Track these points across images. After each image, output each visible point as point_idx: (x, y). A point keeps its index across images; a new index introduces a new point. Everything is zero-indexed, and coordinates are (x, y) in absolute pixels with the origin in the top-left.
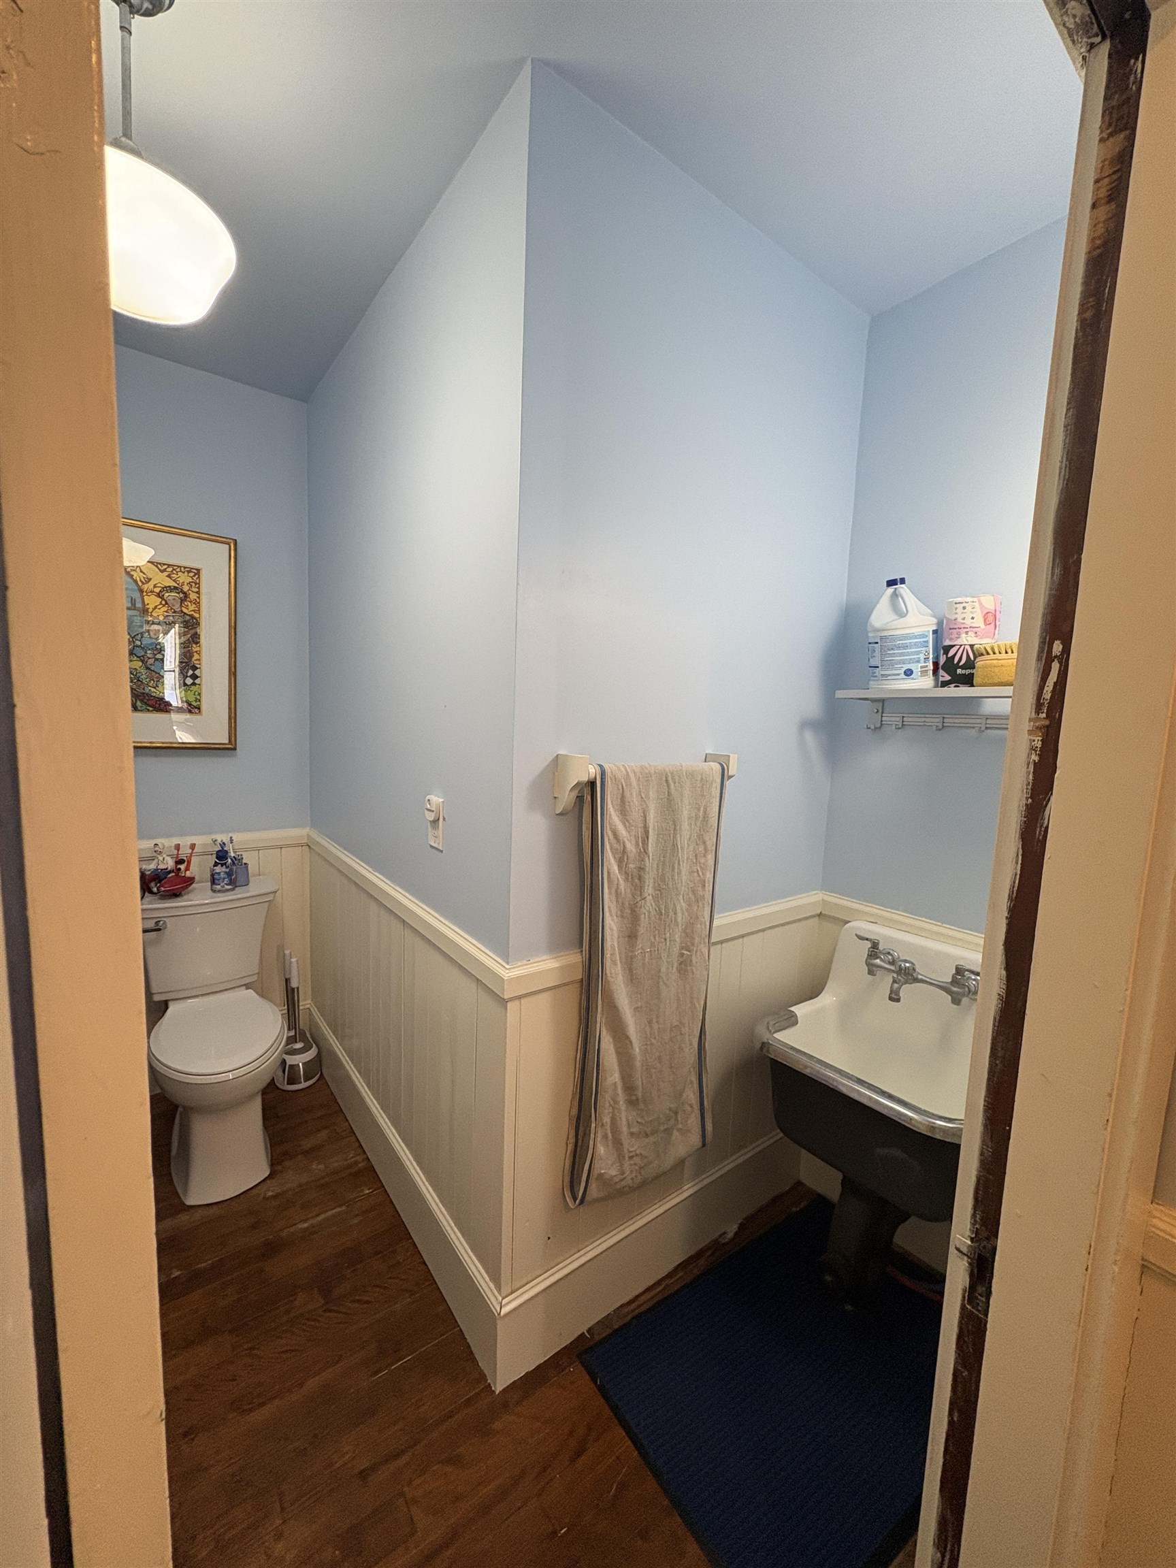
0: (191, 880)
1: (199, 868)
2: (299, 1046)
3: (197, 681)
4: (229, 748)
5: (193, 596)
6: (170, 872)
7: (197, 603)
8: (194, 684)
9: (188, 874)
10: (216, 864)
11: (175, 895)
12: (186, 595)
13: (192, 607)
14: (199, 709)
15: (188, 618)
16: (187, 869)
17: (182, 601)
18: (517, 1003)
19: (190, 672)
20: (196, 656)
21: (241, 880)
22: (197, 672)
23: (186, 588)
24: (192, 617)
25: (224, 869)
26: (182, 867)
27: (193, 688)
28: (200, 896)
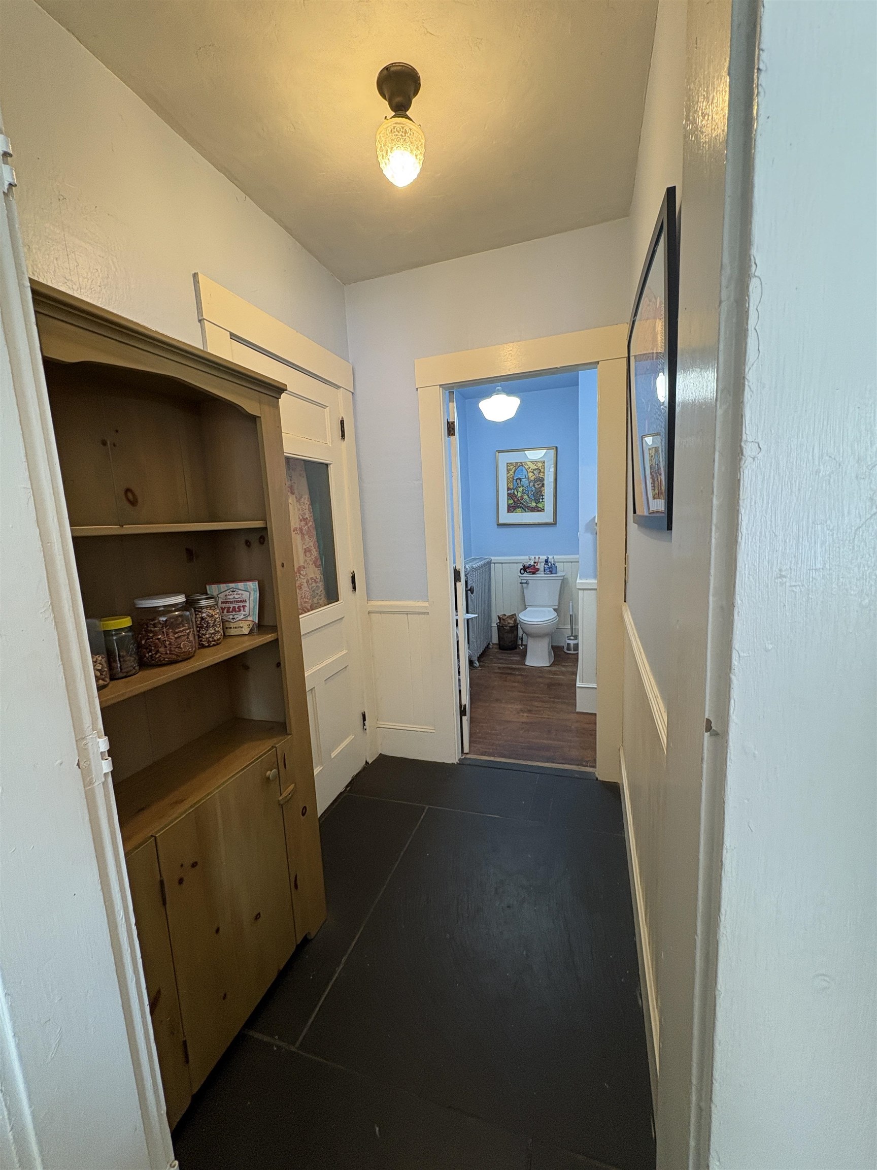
0: (538, 570)
1: (541, 566)
2: (572, 638)
3: (544, 500)
4: (554, 524)
5: (542, 470)
6: (532, 566)
7: (544, 473)
8: (542, 501)
9: (537, 567)
10: (545, 564)
11: (534, 573)
12: (540, 471)
13: (542, 474)
14: (544, 510)
15: (541, 478)
16: (537, 565)
17: (539, 473)
18: (582, 591)
19: (541, 497)
20: (543, 491)
21: (554, 572)
22: (543, 497)
23: (540, 468)
24: (542, 478)
25: (547, 566)
26: (535, 564)
27: (542, 503)
28: (541, 575)
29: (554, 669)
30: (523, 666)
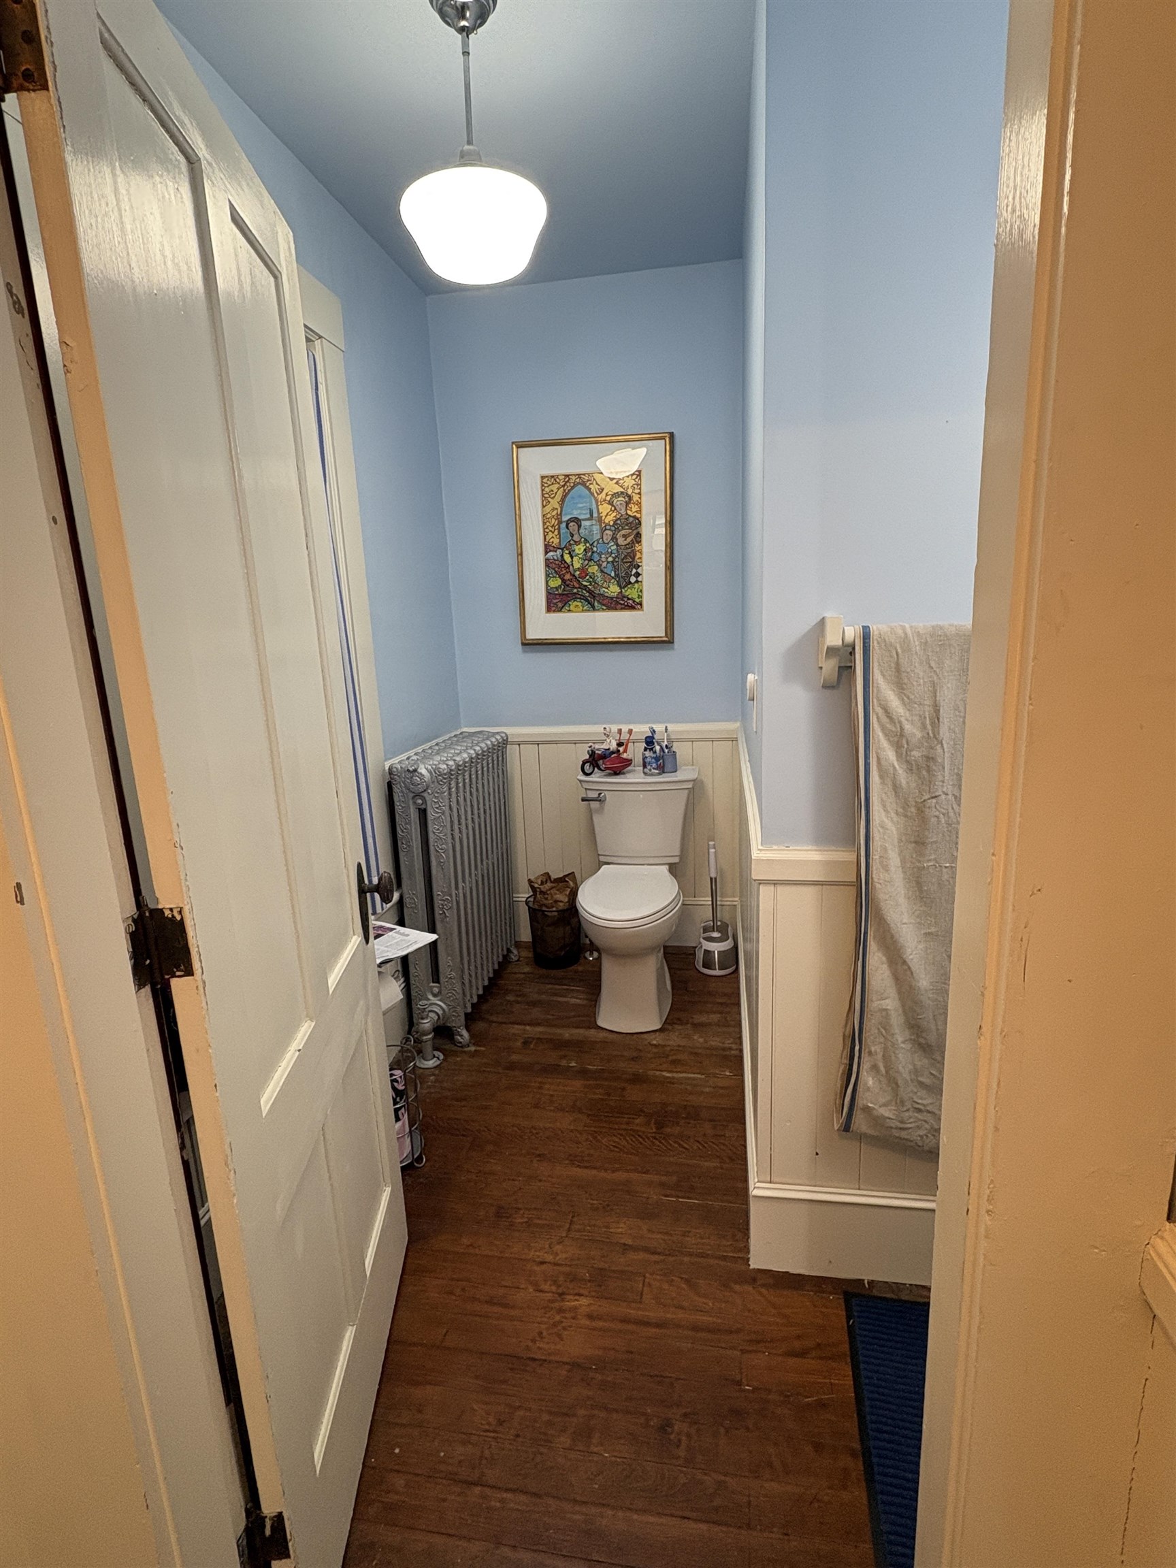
0: (629, 762)
1: (636, 752)
2: (716, 935)
3: (639, 579)
4: (667, 642)
5: (636, 498)
6: (613, 753)
7: (639, 504)
8: (637, 582)
9: (625, 756)
10: (645, 749)
11: (616, 772)
12: (630, 497)
13: (635, 508)
14: (641, 604)
15: (631, 519)
16: (625, 751)
17: (627, 504)
18: (772, 887)
19: (634, 571)
20: (638, 555)
21: (668, 767)
22: (639, 570)
23: (630, 491)
24: (635, 517)
25: (651, 754)
26: (621, 749)
27: (636, 585)
28: (635, 776)
29: (674, 1039)
30: (592, 1032)
